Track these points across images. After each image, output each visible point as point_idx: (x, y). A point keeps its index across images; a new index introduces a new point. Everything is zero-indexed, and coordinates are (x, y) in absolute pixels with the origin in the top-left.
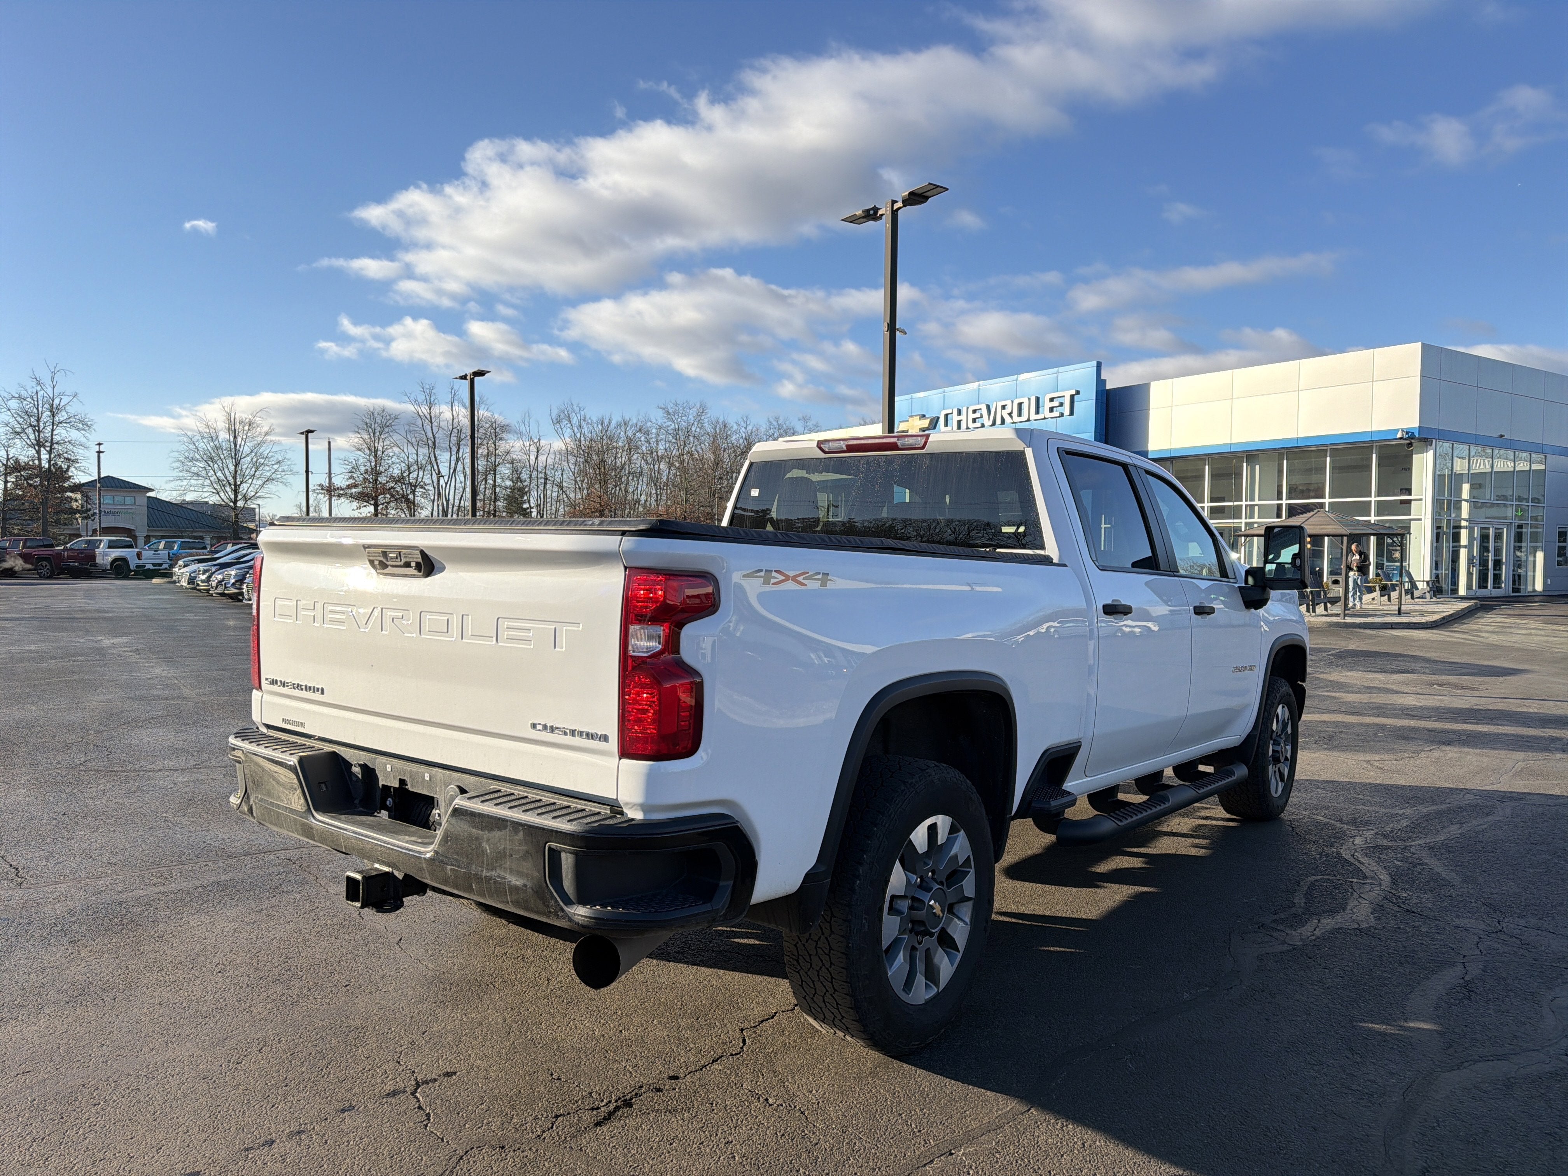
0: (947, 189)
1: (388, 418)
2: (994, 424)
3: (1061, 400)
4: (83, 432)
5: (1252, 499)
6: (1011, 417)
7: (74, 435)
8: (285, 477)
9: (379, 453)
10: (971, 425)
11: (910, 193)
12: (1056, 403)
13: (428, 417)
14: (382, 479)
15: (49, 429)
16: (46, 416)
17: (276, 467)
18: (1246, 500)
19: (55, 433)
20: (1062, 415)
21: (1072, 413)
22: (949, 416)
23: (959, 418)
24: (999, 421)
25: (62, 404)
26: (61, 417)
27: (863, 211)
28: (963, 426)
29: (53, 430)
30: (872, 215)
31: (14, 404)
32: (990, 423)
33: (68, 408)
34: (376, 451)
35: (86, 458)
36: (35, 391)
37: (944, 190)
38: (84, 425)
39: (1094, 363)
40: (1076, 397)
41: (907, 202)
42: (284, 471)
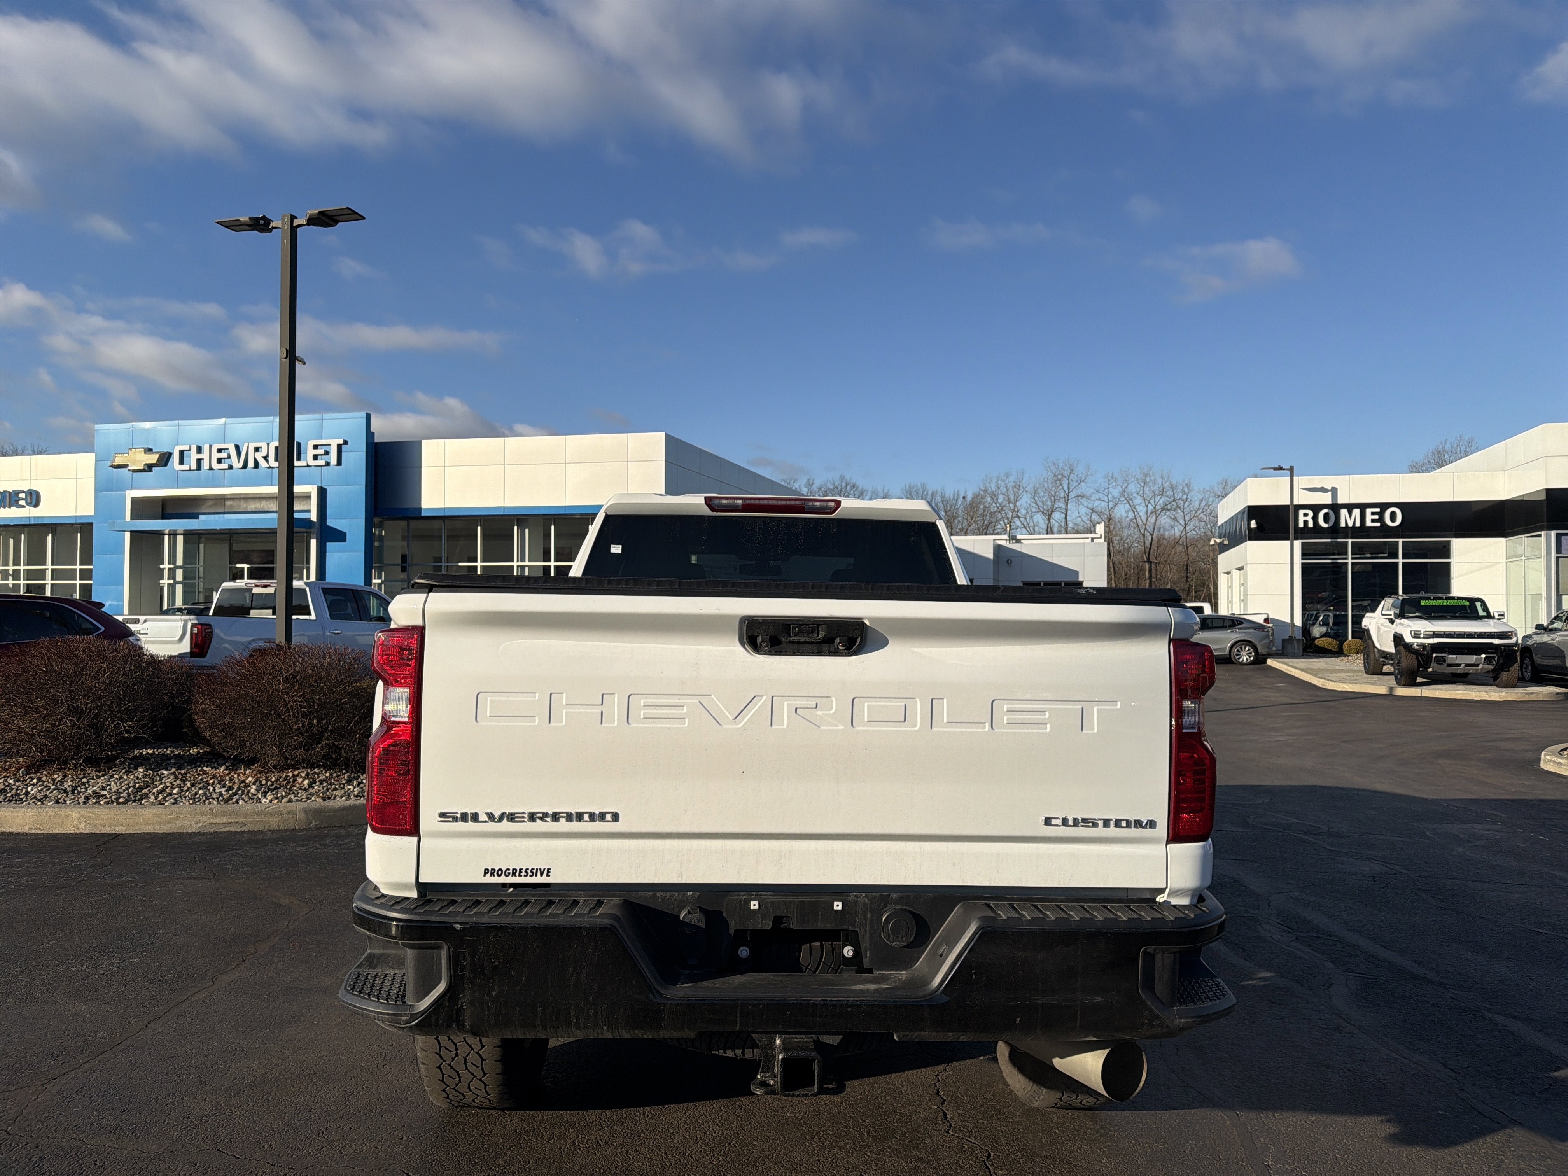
0: (364, 218)
2: (245, 466)
3: (327, 448)
5: (523, 560)
6: (267, 461)
10: (215, 465)
11: (320, 213)
12: (320, 451)
18: (518, 561)
20: (328, 464)
21: (339, 463)
22: (185, 453)
23: (200, 456)
24: (251, 464)
27: (250, 218)
28: (205, 465)
30: (261, 225)
32: (241, 465)
37: (360, 217)
39: (364, 414)
40: (343, 446)
41: (312, 221)
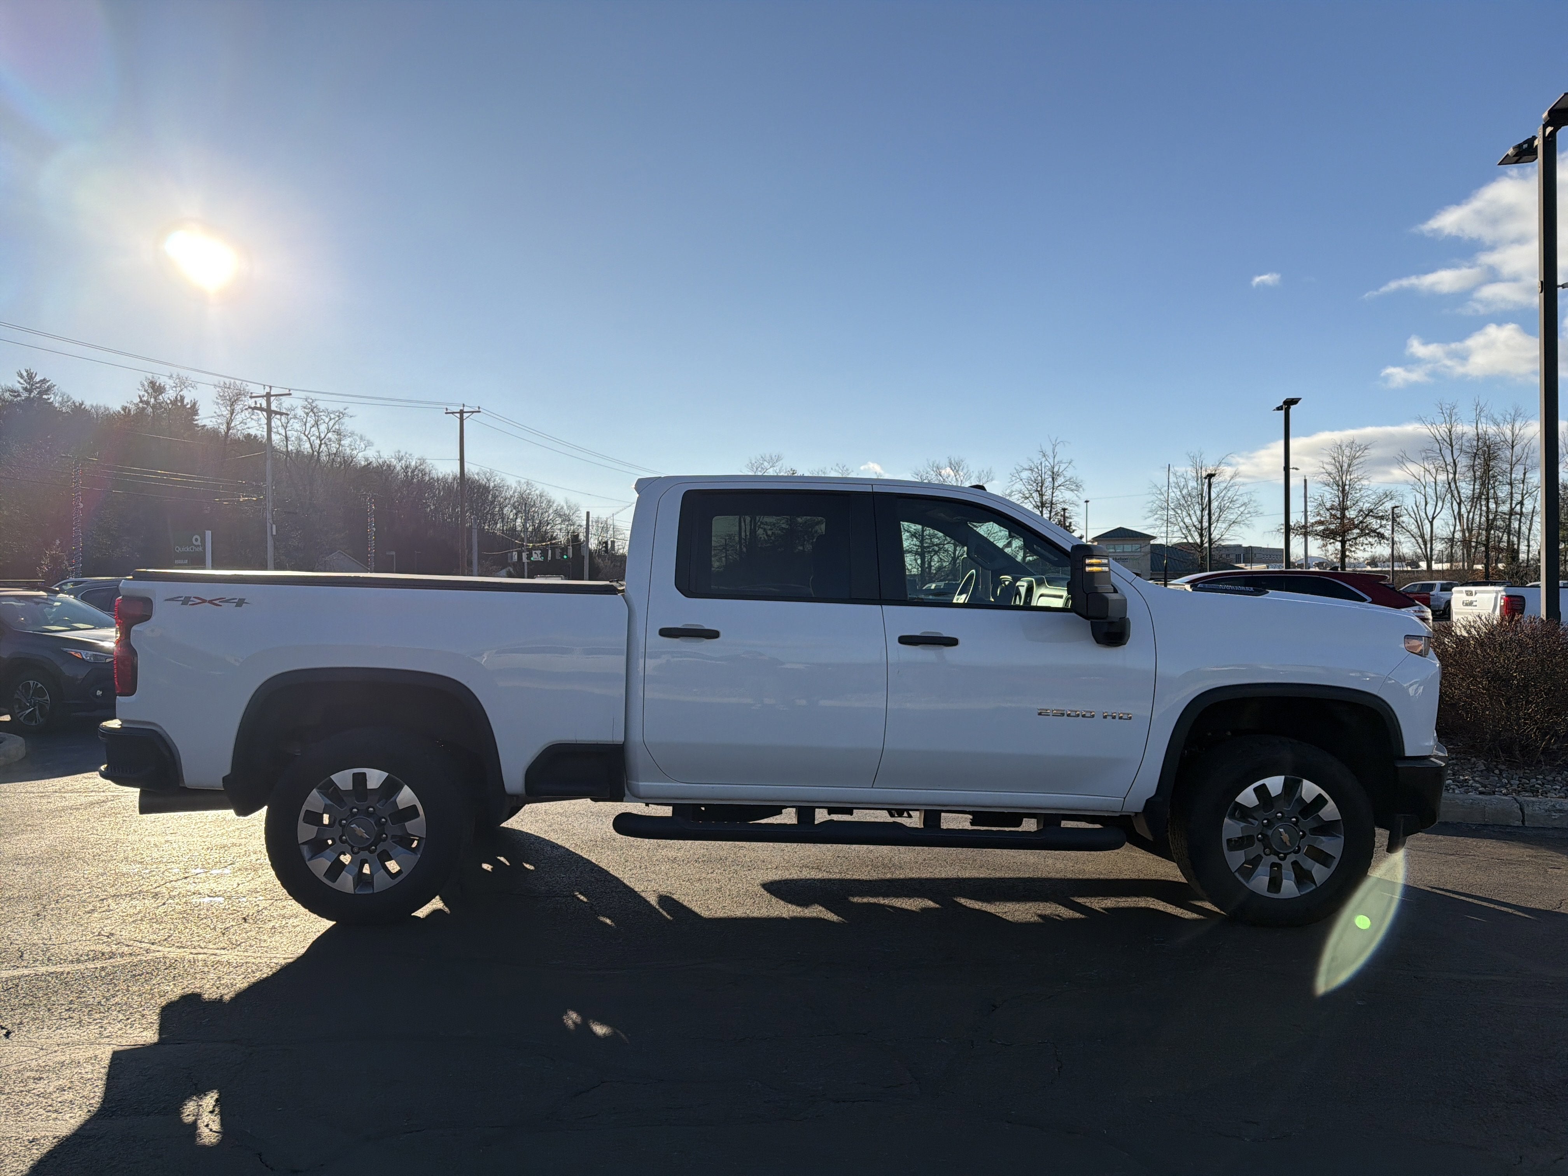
1: (1358, 449)
4: (1076, 492)
7: (1068, 495)
8: (1250, 519)
9: (1347, 487)
13: (1448, 440)
14: (1351, 514)
15: (1049, 492)
16: (1048, 482)
17: (1242, 509)
19: (1054, 495)
25: (1060, 471)
26: (1060, 481)
29: (1053, 493)
31: (1025, 475)
33: (1065, 473)
34: (1344, 485)
35: (1077, 514)
36: (1039, 462)
38: (1076, 486)
42: (1249, 513)
